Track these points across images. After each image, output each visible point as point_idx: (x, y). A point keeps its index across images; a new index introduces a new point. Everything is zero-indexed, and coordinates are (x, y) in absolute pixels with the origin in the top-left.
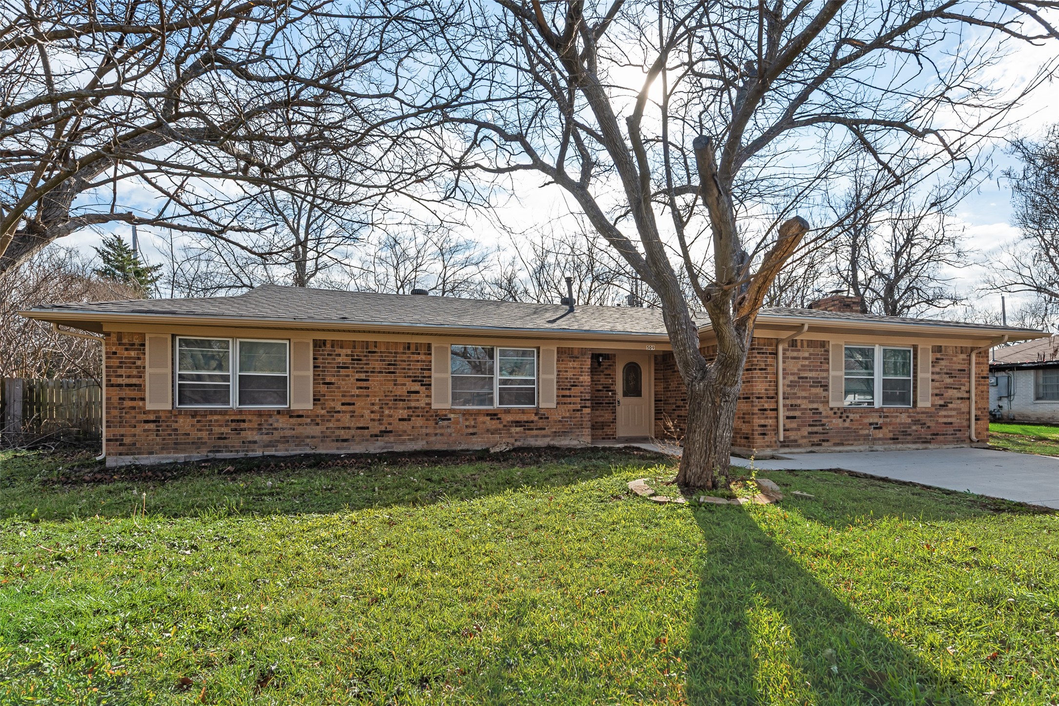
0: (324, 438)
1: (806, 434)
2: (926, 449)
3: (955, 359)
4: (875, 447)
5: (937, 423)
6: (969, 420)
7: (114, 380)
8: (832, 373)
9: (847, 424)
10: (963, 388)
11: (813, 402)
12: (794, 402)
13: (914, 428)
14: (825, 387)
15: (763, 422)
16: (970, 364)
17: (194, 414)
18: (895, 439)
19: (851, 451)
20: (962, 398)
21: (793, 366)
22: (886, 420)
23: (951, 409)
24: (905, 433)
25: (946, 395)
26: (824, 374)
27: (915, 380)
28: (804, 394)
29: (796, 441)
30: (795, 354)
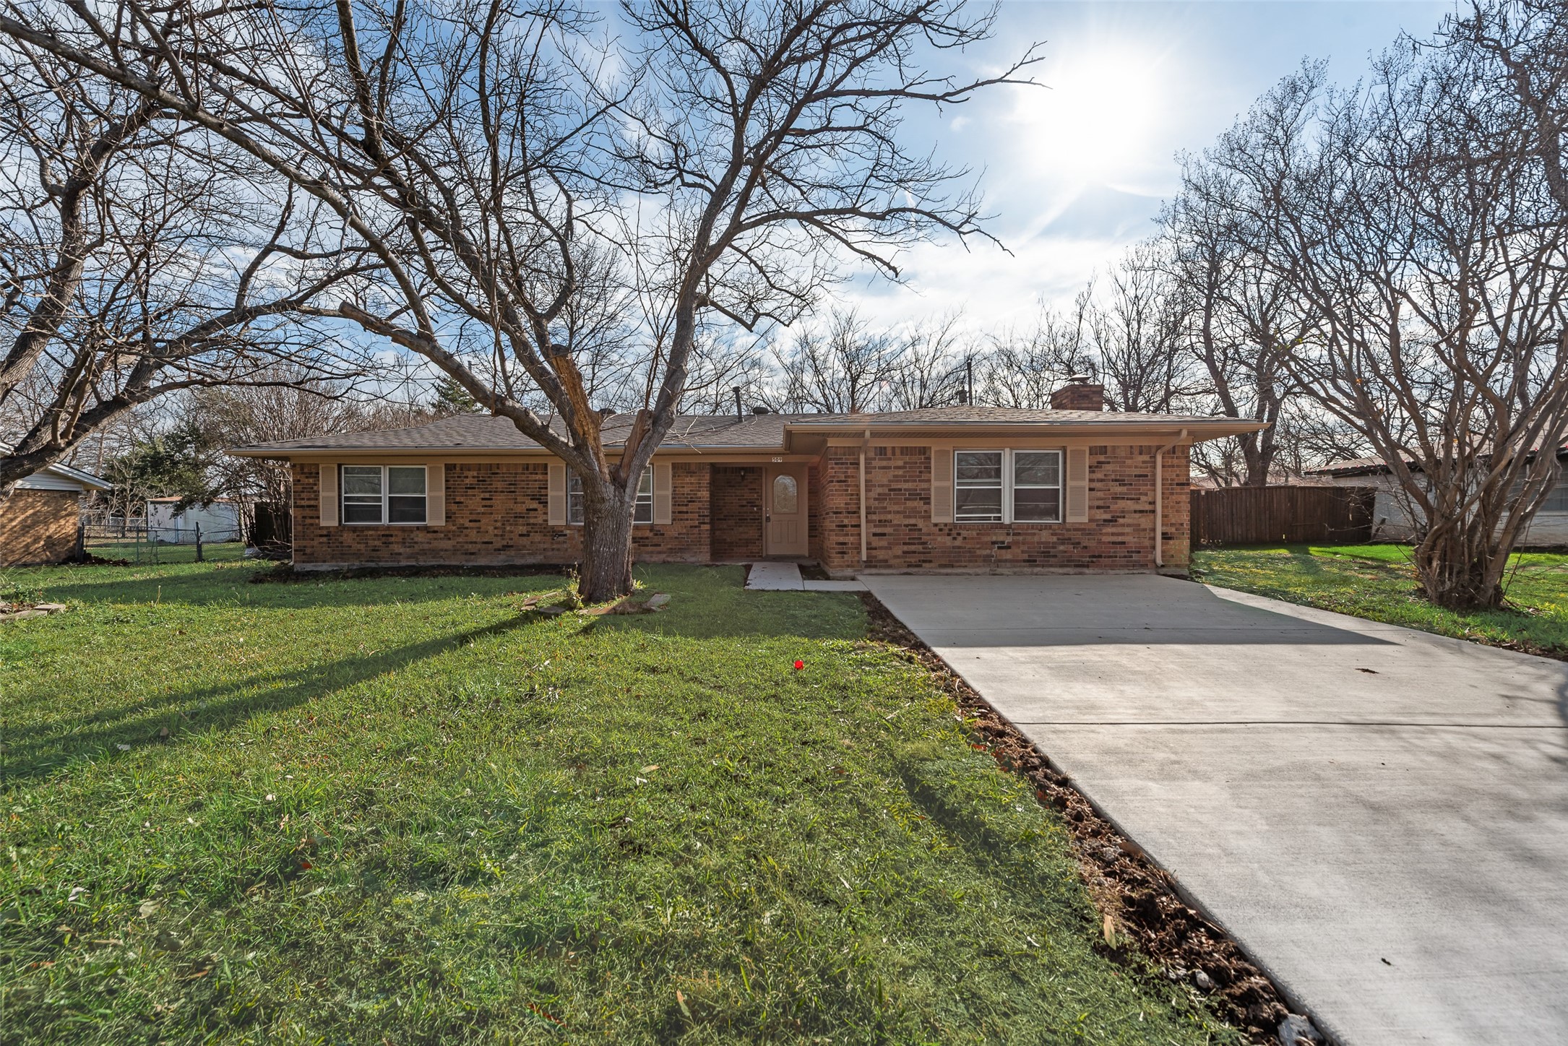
0: (455, 551)
1: (900, 553)
2: (1081, 574)
3: (1129, 462)
4: (999, 570)
5: (1100, 542)
6: (1154, 539)
7: (299, 502)
8: (934, 484)
9: (959, 542)
10: (1143, 498)
11: (909, 517)
12: (883, 517)
13: (1061, 548)
14: (927, 500)
15: (841, 539)
16: (1155, 467)
17: (355, 529)
18: (1031, 562)
19: (963, 574)
20: (1141, 512)
21: (881, 477)
22: (1016, 538)
23: (1123, 525)
24: (1046, 554)
25: (1113, 507)
26: (924, 485)
27: (1065, 490)
28: (896, 508)
29: (886, 561)
30: (884, 463)
